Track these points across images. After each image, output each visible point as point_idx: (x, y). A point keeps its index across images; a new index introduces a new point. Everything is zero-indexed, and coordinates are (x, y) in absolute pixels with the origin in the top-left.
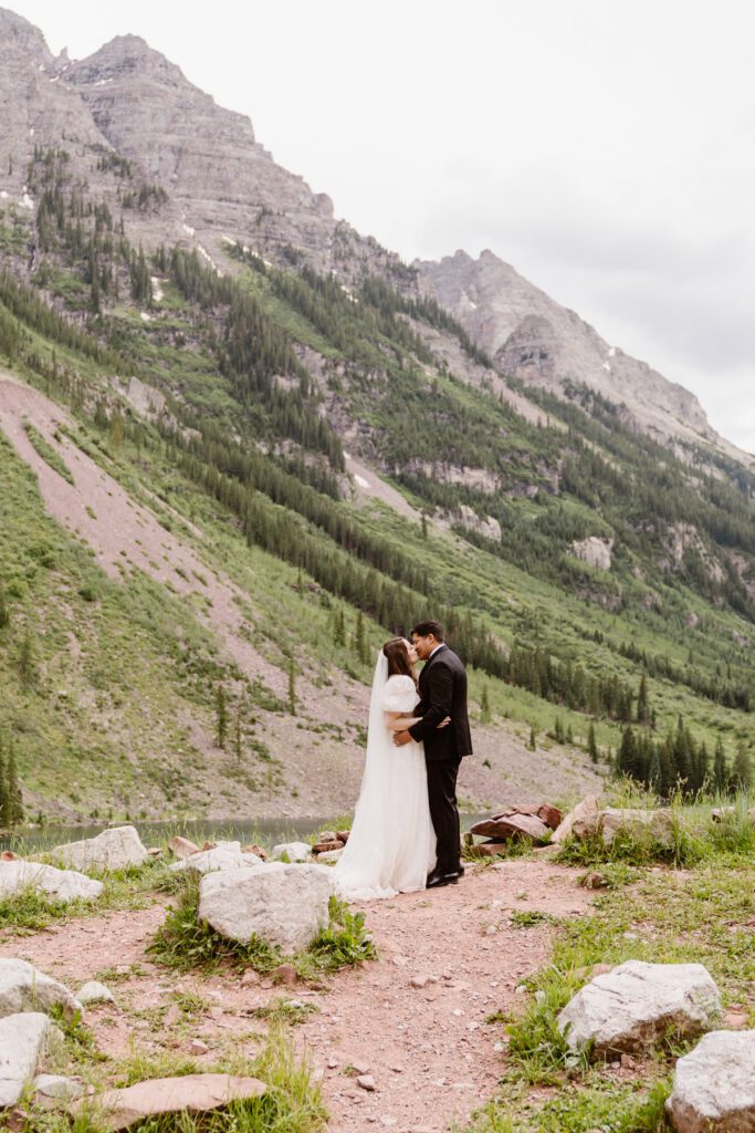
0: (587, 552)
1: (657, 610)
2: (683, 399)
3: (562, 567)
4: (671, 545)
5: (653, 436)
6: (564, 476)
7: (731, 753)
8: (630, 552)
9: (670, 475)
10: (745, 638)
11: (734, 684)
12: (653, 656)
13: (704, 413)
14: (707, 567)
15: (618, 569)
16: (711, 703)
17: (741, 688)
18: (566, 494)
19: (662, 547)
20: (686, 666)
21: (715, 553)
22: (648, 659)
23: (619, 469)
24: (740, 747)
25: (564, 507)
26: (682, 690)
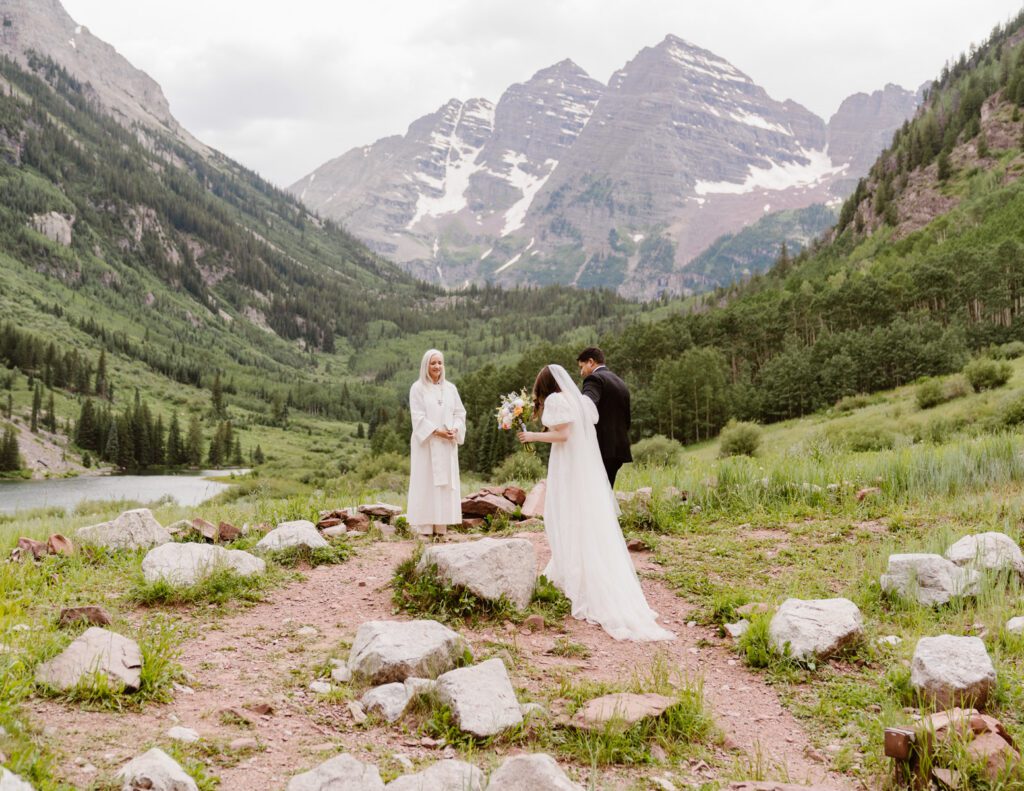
0: (48, 226)
1: (115, 287)
2: (147, 87)
3: (22, 239)
4: (131, 226)
5: (117, 119)
6: (27, 147)
7: (184, 425)
8: (91, 230)
9: (133, 159)
10: (198, 319)
11: (188, 362)
12: (112, 332)
13: (166, 102)
14: (165, 250)
15: (78, 246)
16: (166, 378)
17: (194, 365)
18: (27, 166)
19: (123, 227)
20: (143, 343)
21: (173, 237)
22: (106, 336)
23: (82, 148)
24: (193, 421)
25: (26, 180)
26: (139, 365)
